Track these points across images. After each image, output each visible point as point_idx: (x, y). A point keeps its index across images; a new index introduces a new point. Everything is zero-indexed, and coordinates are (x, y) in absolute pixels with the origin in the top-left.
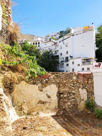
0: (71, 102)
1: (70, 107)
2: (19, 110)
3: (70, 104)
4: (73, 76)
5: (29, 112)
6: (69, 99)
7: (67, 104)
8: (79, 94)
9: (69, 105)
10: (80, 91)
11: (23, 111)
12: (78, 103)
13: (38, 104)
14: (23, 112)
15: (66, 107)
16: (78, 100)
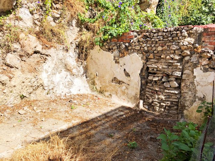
0: (168, 95)
1: (162, 104)
2: (92, 83)
3: (163, 97)
5: (102, 90)
6: (166, 88)
7: (157, 96)
8: (192, 83)
9: (162, 101)
11: (95, 86)
12: (187, 104)
13: (112, 82)
14: (96, 88)
15: (155, 102)
16: (188, 96)
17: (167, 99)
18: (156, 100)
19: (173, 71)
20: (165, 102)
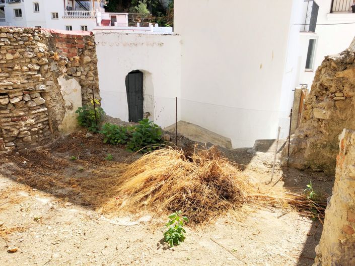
0: (37, 116)
1: (33, 129)
3: (32, 121)
4: (37, 41)
6: (30, 109)
7: (23, 123)
8: (59, 94)
9: (32, 126)
10: (60, 83)
12: (58, 117)
15: (24, 131)
16: (57, 109)
17: (36, 122)
18: (24, 128)
19: (35, 85)
20: (35, 126)
